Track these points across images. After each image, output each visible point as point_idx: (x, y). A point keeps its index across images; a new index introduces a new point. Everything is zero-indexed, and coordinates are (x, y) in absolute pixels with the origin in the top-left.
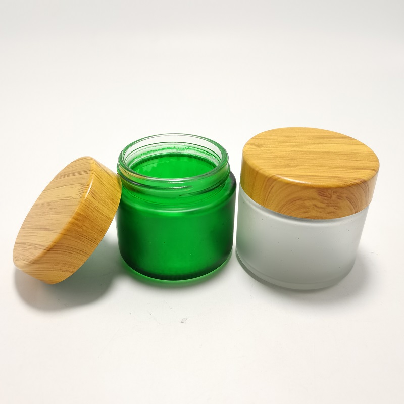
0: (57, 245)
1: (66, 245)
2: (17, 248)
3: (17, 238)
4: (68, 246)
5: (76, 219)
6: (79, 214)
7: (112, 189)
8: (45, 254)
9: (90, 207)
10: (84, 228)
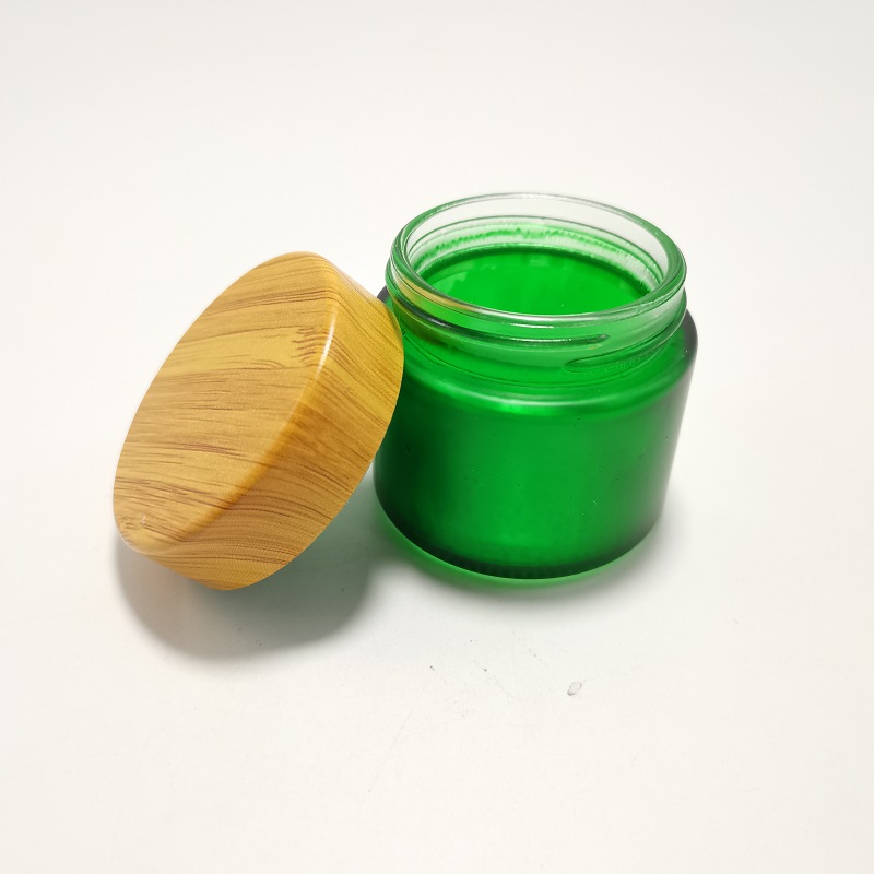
0: (250, 493)
1: (271, 494)
2: (123, 493)
3: (119, 467)
4: (276, 495)
5: (300, 424)
6: (307, 411)
7: (381, 341)
8: (217, 517)
9: (335, 391)
10: (320, 448)
